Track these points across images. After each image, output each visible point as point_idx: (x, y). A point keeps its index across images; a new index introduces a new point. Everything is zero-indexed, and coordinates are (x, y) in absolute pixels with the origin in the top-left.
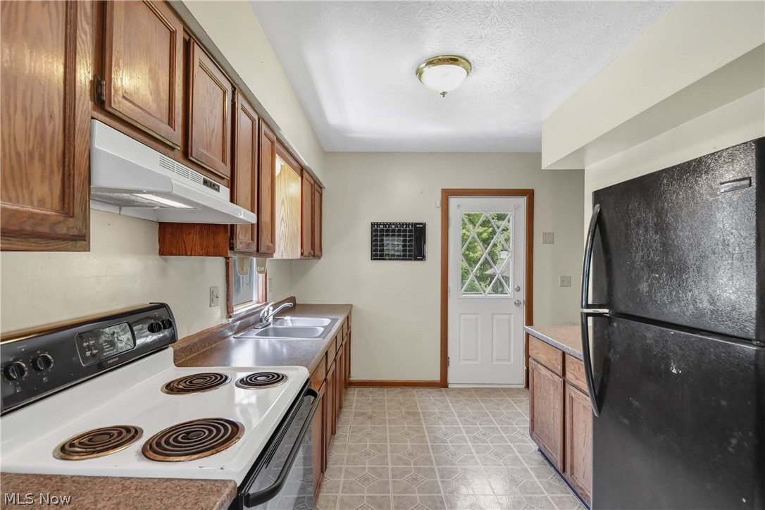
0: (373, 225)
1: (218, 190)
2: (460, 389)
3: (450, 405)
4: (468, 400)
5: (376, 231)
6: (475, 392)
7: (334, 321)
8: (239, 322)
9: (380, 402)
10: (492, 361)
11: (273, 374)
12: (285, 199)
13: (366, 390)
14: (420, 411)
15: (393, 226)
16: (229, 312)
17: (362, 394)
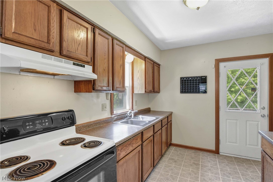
0: (181, 78)
1: (84, 67)
2: (226, 156)
3: (218, 164)
4: (229, 163)
5: (183, 81)
6: (235, 159)
7: (157, 118)
8: (116, 117)
9: (182, 155)
10: (246, 145)
11: (97, 141)
12: (139, 70)
13: (178, 149)
14: (200, 163)
15: (190, 78)
16: (112, 113)
17: (176, 150)
